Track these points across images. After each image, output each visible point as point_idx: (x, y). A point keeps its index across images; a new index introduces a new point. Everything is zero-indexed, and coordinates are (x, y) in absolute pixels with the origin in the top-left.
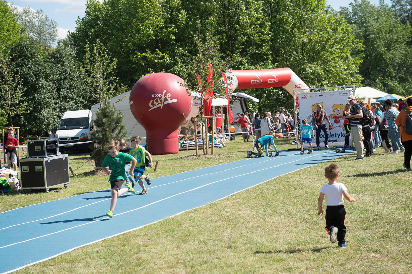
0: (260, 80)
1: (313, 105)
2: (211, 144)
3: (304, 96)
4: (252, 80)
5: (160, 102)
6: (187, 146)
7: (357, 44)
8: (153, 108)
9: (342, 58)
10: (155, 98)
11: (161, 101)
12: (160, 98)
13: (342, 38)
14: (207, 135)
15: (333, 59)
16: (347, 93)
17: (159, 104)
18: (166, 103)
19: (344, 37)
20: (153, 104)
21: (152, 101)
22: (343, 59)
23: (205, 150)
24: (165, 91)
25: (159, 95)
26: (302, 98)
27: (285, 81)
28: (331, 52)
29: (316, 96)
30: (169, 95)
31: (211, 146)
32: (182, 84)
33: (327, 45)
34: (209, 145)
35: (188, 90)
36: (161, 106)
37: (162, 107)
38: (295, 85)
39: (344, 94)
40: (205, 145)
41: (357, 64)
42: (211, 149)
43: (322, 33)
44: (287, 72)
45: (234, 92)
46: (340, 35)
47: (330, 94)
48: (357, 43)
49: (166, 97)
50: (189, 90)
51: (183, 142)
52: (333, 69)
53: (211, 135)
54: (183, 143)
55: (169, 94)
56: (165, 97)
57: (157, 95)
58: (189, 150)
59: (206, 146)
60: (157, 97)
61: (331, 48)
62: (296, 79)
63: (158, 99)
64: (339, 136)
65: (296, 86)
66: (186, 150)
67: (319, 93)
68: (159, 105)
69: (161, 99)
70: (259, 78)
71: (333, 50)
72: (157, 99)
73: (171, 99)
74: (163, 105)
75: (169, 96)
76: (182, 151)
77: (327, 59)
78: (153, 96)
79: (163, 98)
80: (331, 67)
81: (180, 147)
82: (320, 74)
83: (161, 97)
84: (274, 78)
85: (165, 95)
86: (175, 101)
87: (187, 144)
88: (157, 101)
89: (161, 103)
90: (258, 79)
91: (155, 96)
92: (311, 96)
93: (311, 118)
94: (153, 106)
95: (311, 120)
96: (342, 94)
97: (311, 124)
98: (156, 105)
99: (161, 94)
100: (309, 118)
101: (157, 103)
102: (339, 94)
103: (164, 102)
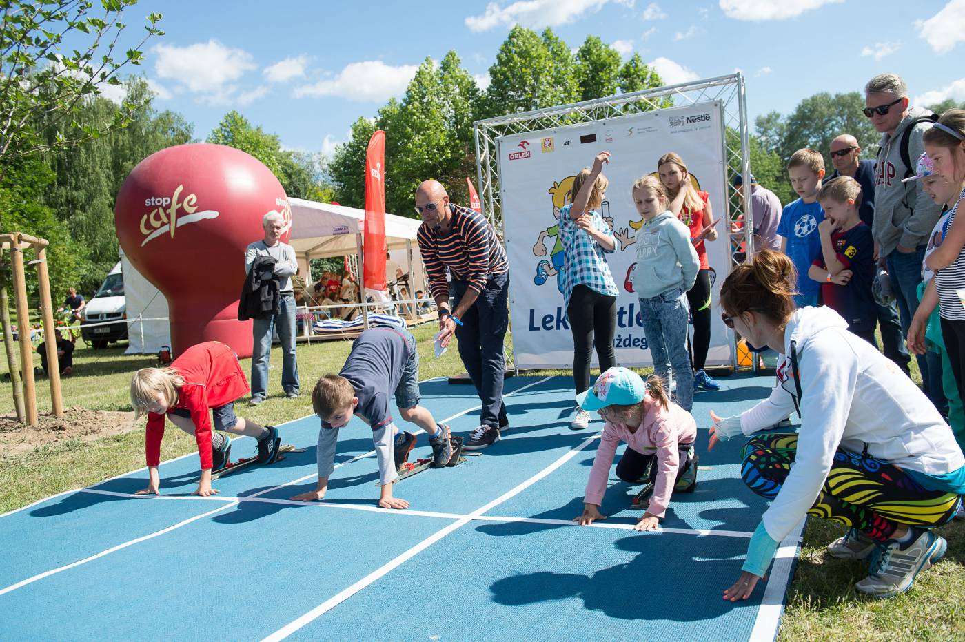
1: (557, 186)
3: (522, 150)
5: (165, 219)
8: (150, 238)
10: (152, 208)
11: (168, 216)
12: (166, 208)
16: (707, 118)
17: (163, 224)
18: (183, 221)
20: (148, 225)
21: (145, 217)
24: (180, 188)
25: (164, 201)
26: (512, 157)
29: (567, 143)
30: (192, 199)
36: (169, 232)
37: (172, 233)
39: (690, 120)
47: (630, 125)
49: (183, 205)
55: (193, 195)
56: (180, 205)
57: (159, 201)
60: (157, 207)
63: (161, 210)
67: (580, 128)
68: (165, 229)
69: (168, 212)
72: (158, 212)
73: (196, 211)
74: (177, 229)
75: (192, 203)
78: (148, 202)
79: (175, 206)
83: (168, 206)
85: (181, 200)
86: (212, 215)
88: (157, 218)
89: (169, 223)
91: (153, 204)
92: (547, 143)
93: (550, 243)
94: (150, 231)
95: (549, 252)
96: (683, 124)
97: (549, 266)
98: (156, 229)
99: (169, 197)
100: (540, 242)
101: (157, 222)
102: (672, 123)
103: (178, 220)
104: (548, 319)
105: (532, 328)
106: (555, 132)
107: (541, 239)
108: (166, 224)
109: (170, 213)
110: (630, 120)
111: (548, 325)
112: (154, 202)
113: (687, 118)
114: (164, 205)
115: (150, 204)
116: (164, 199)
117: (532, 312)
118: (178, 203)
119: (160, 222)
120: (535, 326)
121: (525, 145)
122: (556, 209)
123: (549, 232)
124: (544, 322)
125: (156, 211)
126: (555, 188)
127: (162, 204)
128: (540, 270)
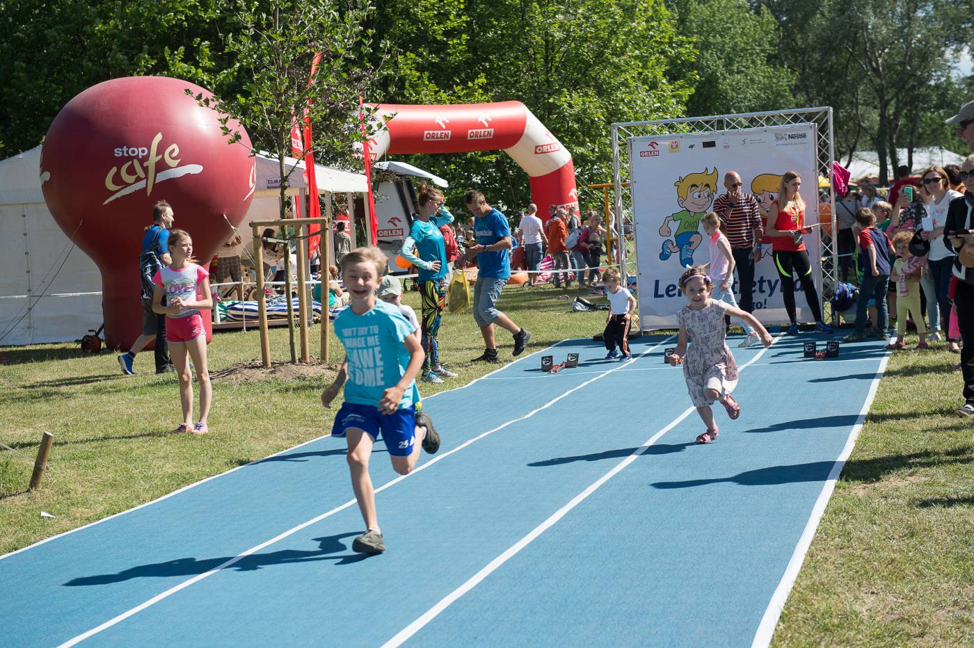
0: (447, 132)
1: (681, 180)
2: (320, 308)
3: (651, 149)
4: (426, 132)
5: (141, 173)
6: (241, 316)
7: (681, 46)
8: (118, 195)
9: (645, 82)
10: (124, 160)
11: (146, 170)
12: (143, 160)
13: (646, 30)
14: (305, 283)
15: (625, 84)
16: (804, 136)
17: (138, 179)
18: (162, 177)
19: (650, 30)
20: (118, 180)
21: (114, 170)
22: (647, 84)
23: (297, 331)
24: (159, 137)
25: (140, 152)
26: (642, 154)
27: (511, 134)
28: (617, 67)
29: (692, 147)
30: (173, 150)
31: (319, 316)
32: (204, 98)
33: (607, 49)
34: (314, 313)
35: (226, 120)
36: (145, 189)
37: (149, 191)
38: (537, 147)
39: (791, 137)
40: (298, 313)
41: (681, 96)
42: (319, 325)
43: (595, 17)
44: (516, 111)
45: (382, 159)
46: (640, 25)
47: (744, 137)
48: (681, 44)
49: (163, 158)
50: (231, 121)
51: (230, 303)
52: (626, 109)
53: (319, 284)
54: (232, 307)
55: (174, 146)
56: (160, 157)
57: (133, 152)
58: (248, 329)
59: (301, 316)
60: (131, 158)
61: (618, 56)
62: (537, 130)
63: (136, 163)
64: (772, 289)
65: (539, 150)
66: (240, 329)
67: (702, 136)
68: (141, 185)
69: (145, 164)
70: (444, 127)
71: (622, 61)
72: (132, 164)
73: (179, 165)
74: (155, 185)
75: (174, 155)
76: (227, 336)
77: (609, 83)
78: (118, 152)
79: (154, 159)
80: (622, 103)
81: (221, 320)
82: (596, 119)
83: (146, 158)
84: (484, 127)
85: (161, 150)
86: (196, 169)
87: (241, 310)
88: (131, 171)
89: (147, 178)
90: (442, 129)
91: (126, 155)
92: (674, 145)
93: (674, 226)
94: (120, 187)
95: (673, 233)
96: (786, 139)
97: (673, 245)
98: (128, 185)
99: (146, 147)
100: (665, 225)
101: (131, 177)
102: (777, 138)
103: (158, 175)
104: (671, 288)
105: (656, 295)
106: (681, 137)
107: (666, 222)
108: (143, 179)
109: (147, 167)
110: (743, 133)
111: (671, 293)
112: (127, 152)
113: (789, 136)
114: (140, 157)
115: (121, 155)
116: (140, 149)
117: (657, 282)
118: (157, 155)
119: (136, 176)
120: (659, 293)
121: (655, 145)
122: (680, 199)
123: (674, 217)
124: (668, 290)
125: (131, 162)
126: (680, 182)
127: (138, 155)
128: (665, 248)
